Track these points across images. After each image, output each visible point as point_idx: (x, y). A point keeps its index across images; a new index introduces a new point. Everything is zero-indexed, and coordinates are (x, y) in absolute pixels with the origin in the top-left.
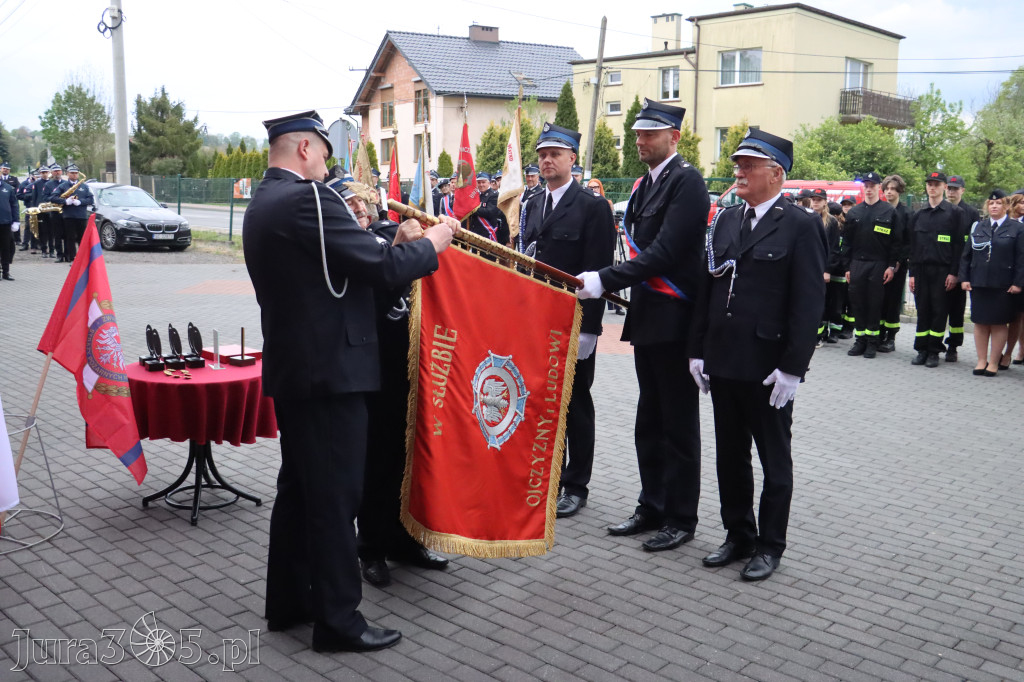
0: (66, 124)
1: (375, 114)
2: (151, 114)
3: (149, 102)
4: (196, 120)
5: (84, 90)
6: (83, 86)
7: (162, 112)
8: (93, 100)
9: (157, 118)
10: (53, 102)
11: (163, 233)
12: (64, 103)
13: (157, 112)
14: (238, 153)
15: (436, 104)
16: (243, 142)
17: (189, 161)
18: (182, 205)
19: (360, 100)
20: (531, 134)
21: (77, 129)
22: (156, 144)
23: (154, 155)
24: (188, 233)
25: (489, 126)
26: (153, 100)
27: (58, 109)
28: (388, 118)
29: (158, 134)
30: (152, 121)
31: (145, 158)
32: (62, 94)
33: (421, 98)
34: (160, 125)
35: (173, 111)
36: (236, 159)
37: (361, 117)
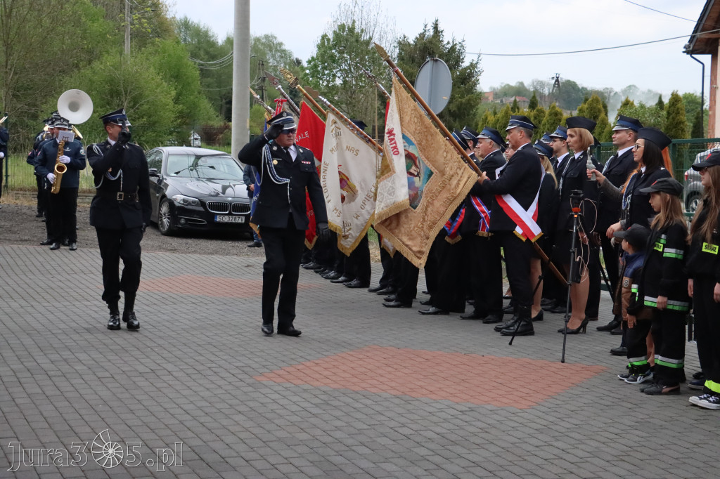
0: (334, 76)
5: (357, 30)
6: (356, 24)
8: (368, 43)
10: (319, 47)
11: (230, 214)
12: (331, 49)
14: (506, 113)
16: (534, 97)
21: (345, 82)
27: (322, 56)
32: (331, 36)
36: (504, 122)
37: (710, 56)
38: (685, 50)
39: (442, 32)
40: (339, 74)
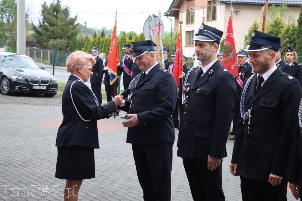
1: (183, 16)
2: (50, 13)
3: (49, 6)
4: (76, 17)
7: (57, 12)
9: (53, 16)
11: (40, 85)
13: (54, 13)
14: (99, 38)
15: (221, 10)
17: (71, 42)
18: (55, 67)
19: (174, 7)
20: (282, 27)
22: (53, 31)
23: (50, 38)
24: (56, 86)
25: (254, 23)
26: (51, 5)
28: (190, 20)
29: (53, 25)
30: (51, 18)
31: (45, 39)
33: (212, 5)
34: (55, 19)
35: (63, 12)
36: (98, 41)
37: (174, 18)
38: (164, 14)
39: (60, 2)
40: (5, 17)
